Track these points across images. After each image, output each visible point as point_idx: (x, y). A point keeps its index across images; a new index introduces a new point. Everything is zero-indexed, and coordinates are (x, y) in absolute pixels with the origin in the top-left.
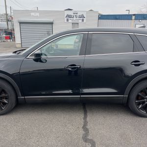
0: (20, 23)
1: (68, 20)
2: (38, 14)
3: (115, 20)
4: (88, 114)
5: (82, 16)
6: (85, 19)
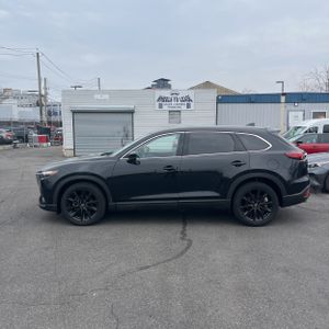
0: (74, 112)
1: (161, 106)
2: (107, 97)
3: (248, 105)
4: (187, 228)
5: (188, 99)
6: (192, 104)
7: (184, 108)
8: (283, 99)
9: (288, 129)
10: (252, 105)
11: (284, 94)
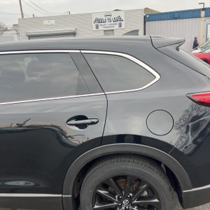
6: (123, 23)
7: (116, 27)
8: (203, 13)
9: (207, 39)
10: (175, 21)
11: (204, 9)
